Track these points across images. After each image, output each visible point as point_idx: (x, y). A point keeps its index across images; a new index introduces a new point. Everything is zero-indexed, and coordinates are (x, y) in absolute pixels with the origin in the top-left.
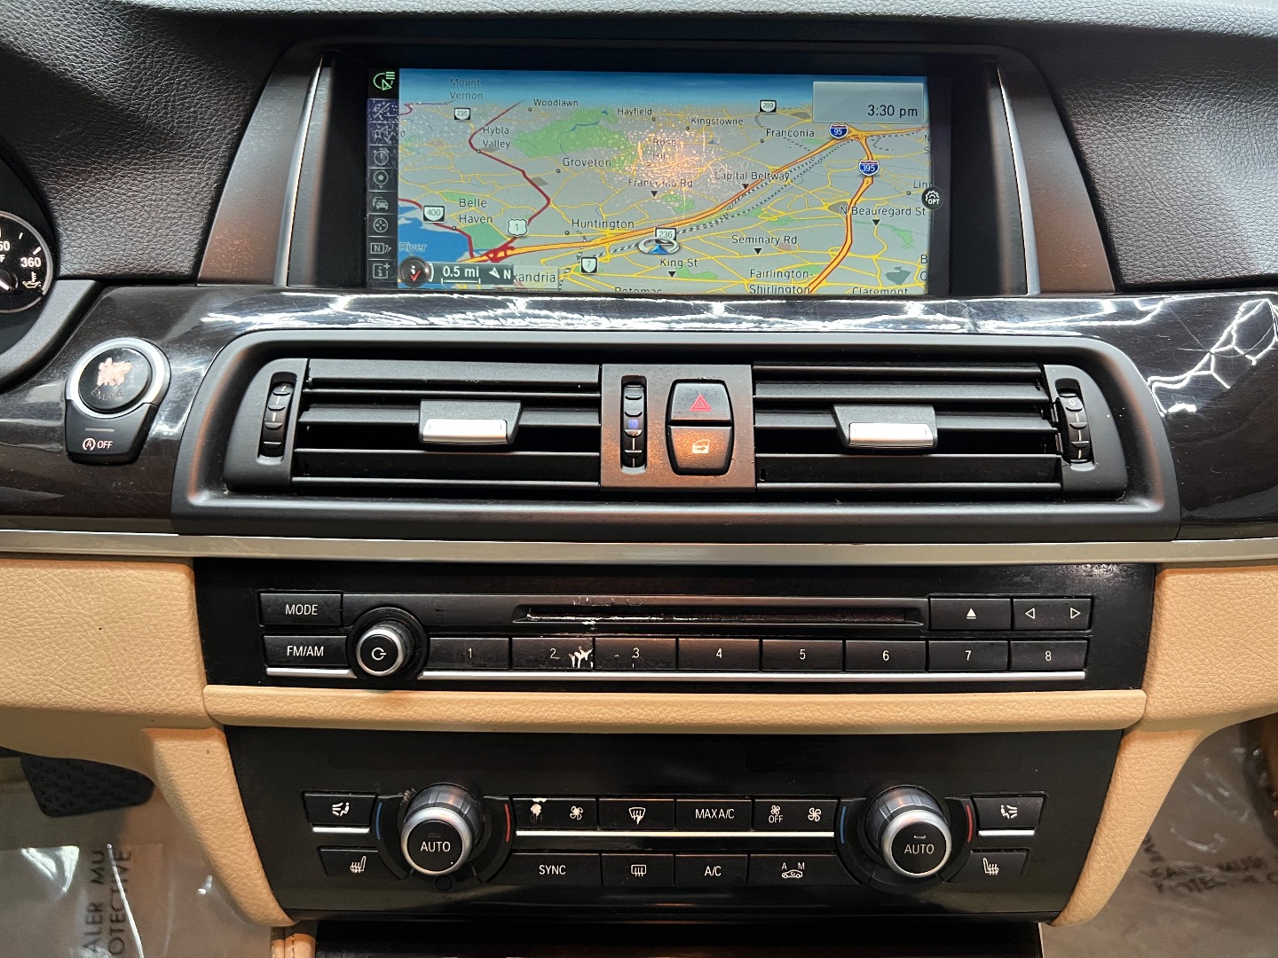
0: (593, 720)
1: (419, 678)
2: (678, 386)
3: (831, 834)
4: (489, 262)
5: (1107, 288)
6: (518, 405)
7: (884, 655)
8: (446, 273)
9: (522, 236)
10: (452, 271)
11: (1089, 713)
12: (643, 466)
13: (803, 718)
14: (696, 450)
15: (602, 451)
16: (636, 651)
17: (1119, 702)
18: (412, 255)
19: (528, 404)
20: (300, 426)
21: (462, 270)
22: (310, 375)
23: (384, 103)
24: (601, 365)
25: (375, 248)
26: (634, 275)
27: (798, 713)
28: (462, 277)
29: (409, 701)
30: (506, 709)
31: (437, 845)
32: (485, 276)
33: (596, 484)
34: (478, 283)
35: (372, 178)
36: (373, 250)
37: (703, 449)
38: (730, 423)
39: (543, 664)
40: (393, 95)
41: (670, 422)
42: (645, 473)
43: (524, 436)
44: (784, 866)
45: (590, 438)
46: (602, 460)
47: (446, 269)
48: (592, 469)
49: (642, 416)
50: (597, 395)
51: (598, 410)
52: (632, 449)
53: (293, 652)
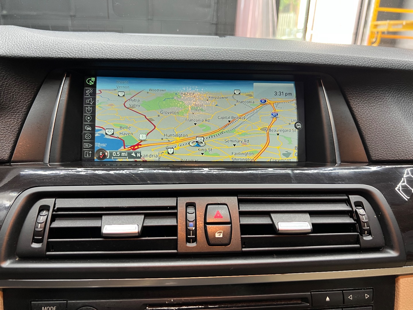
2: (209, 206)
4: (132, 150)
5: (365, 161)
6: (143, 216)
8: (114, 155)
9: (144, 140)
10: (116, 154)
12: (195, 243)
14: (217, 235)
15: (178, 236)
18: (101, 148)
19: (147, 216)
21: (121, 154)
22: (56, 206)
23: (90, 90)
24: (177, 198)
25: (86, 145)
26: (188, 155)
28: (121, 156)
32: (130, 156)
33: (175, 251)
34: (127, 158)
35: (85, 118)
36: (85, 146)
37: (220, 235)
38: (230, 223)
40: (94, 86)
41: (206, 223)
42: (196, 246)
43: (146, 230)
45: (173, 230)
46: (178, 240)
47: (114, 153)
48: (174, 244)
49: (195, 221)
50: (176, 211)
51: (176, 217)
52: (191, 236)
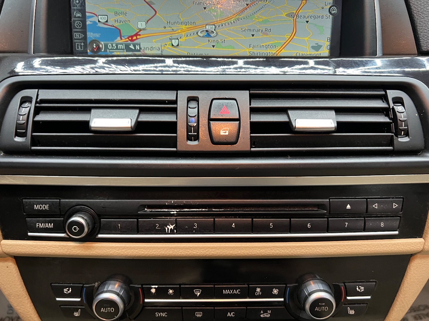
0: (176, 255)
1: (97, 237)
2: (214, 101)
3: (282, 299)
4: (129, 42)
5: (413, 53)
6: (137, 111)
7: (308, 225)
8: (110, 47)
9: (144, 29)
10: (112, 46)
12: (197, 141)
13: (271, 253)
14: (222, 133)
15: (178, 133)
16: (195, 225)
17: (412, 244)
18: (94, 39)
19: (142, 110)
20: (34, 122)
22: (39, 97)
24: (177, 91)
25: (77, 36)
26: (196, 47)
27: (269, 251)
28: (117, 49)
29: (92, 247)
30: (137, 251)
31: (108, 309)
32: (128, 48)
33: (175, 149)
34: (124, 52)
35: (73, 1)
36: (76, 37)
37: (225, 132)
38: (238, 120)
39: (153, 231)
41: (210, 120)
42: (198, 144)
43: (140, 126)
44: (262, 312)
45: (172, 127)
46: (178, 138)
47: (110, 45)
48: (173, 142)
49: (197, 116)
50: (175, 106)
51: (176, 113)
52: (192, 133)
53: (39, 226)
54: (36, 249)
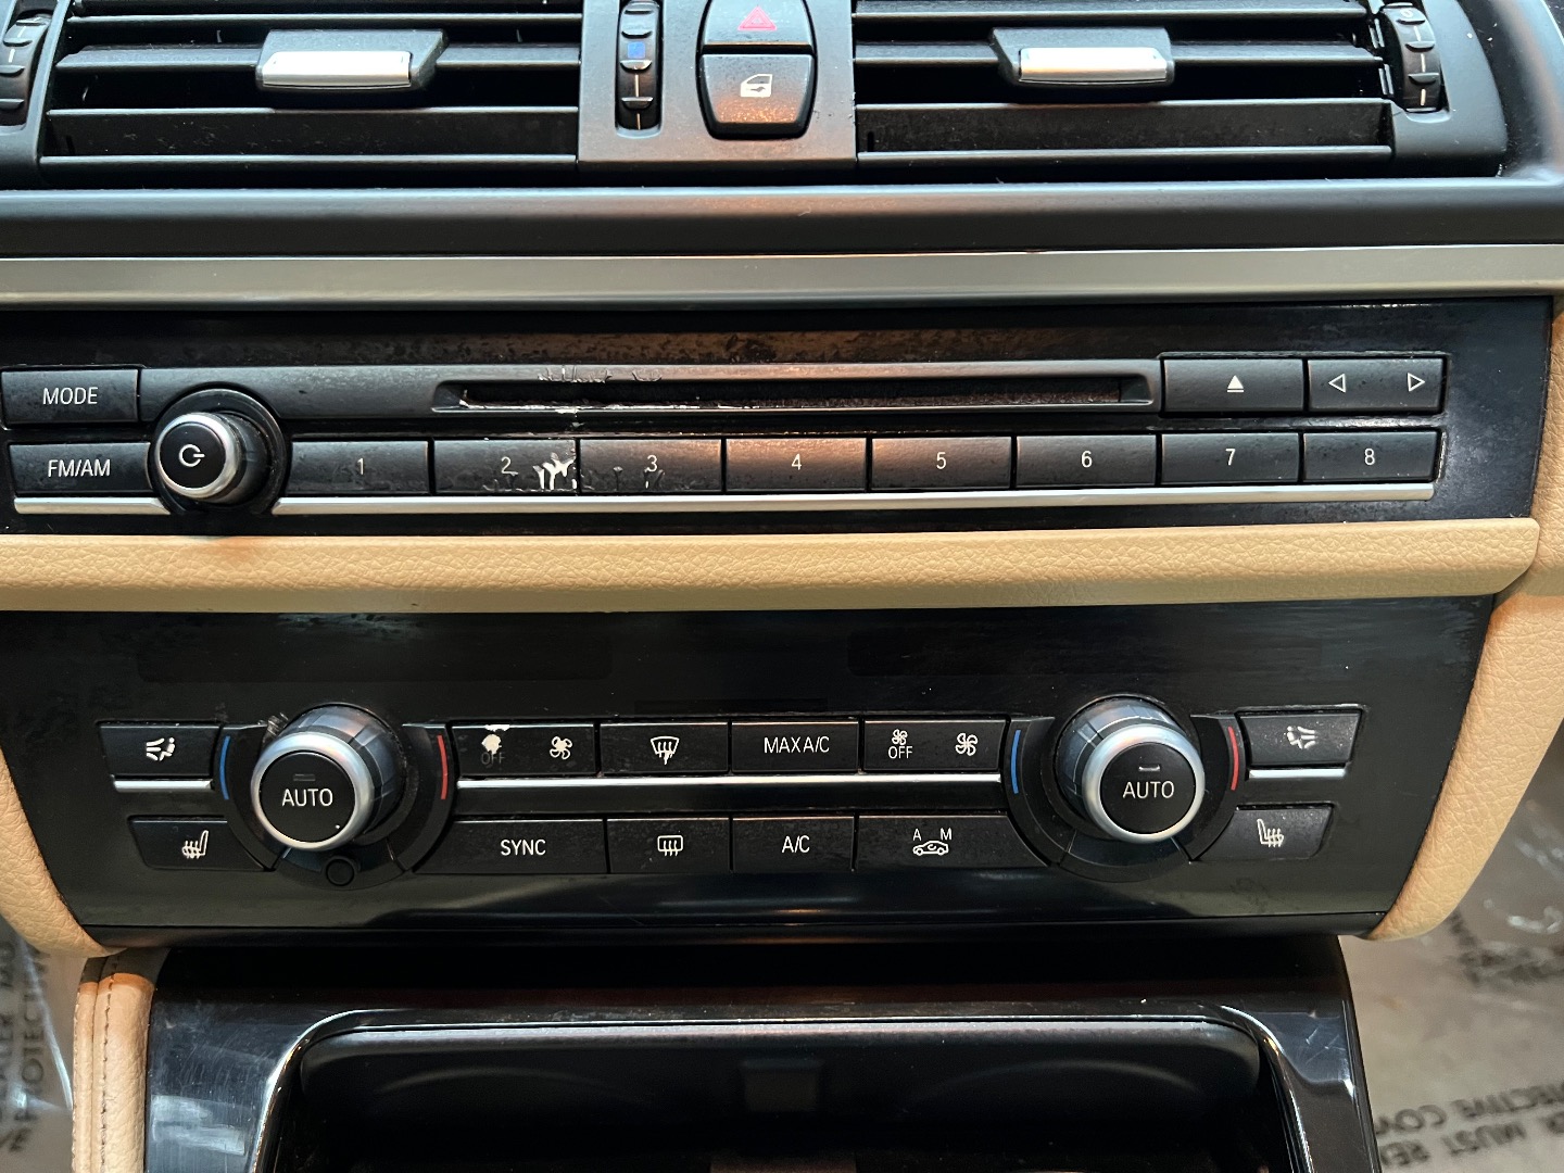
0: (579, 580)
1: (273, 512)
3: (996, 778)
6: (436, 34)
7: (1084, 458)
11: (1441, 556)
12: (654, 129)
13: (942, 571)
14: (748, 91)
15: (582, 101)
16: (652, 462)
17: (1492, 536)
27: (932, 562)
29: (258, 551)
30: (426, 563)
31: (309, 795)
33: (571, 158)
37: (760, 89)
38: (810, 50)
39: (488, 484)
41: (703, 50)
42: (659, 140)
44: (917, 835)
46: (581, 120)
48: (565, 133)
49: (653, 38)
50: (576, 16)
52: (634, 95)
53: (57, 470)
54: (41, 561)
